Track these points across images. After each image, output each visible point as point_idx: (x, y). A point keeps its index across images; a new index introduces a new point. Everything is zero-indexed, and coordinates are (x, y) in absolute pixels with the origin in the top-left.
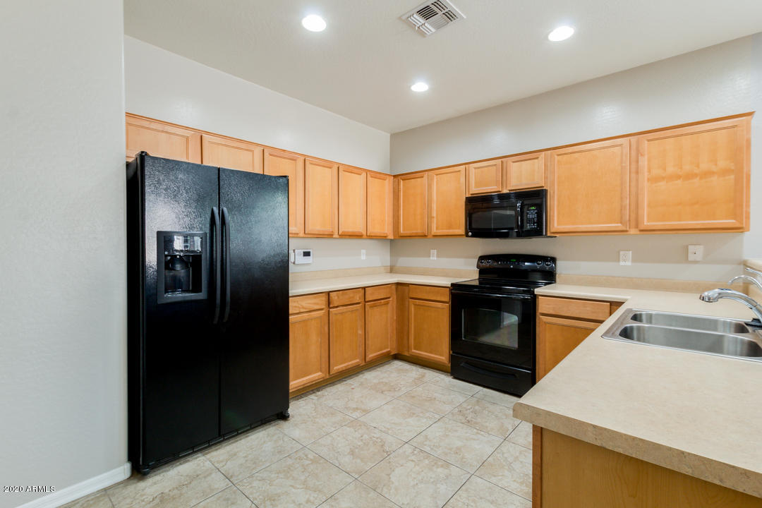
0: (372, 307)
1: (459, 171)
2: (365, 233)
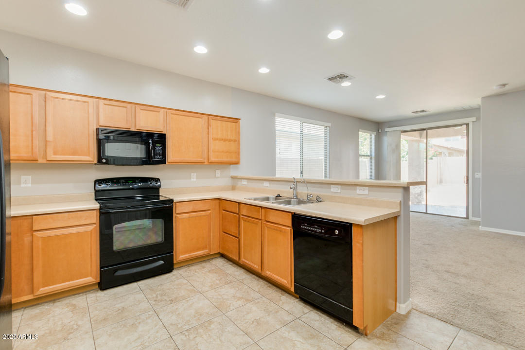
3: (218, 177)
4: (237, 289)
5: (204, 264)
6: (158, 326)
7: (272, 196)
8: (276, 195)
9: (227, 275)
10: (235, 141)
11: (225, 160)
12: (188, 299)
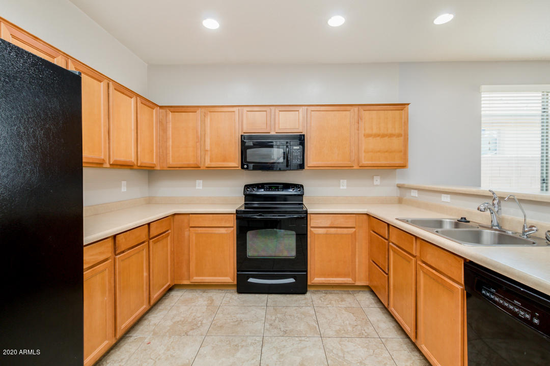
0: (155, 242)
1: (234, 112)
2: (136, 163)
3: (377, 185)
4: (371, 351)
5: (345, 296)
6: (255, 360)
7: (448, 219)
8: (460, 219)
9: (368, 322)
10: (399, 135)
11: (383, 162)
12: (303, 338)
